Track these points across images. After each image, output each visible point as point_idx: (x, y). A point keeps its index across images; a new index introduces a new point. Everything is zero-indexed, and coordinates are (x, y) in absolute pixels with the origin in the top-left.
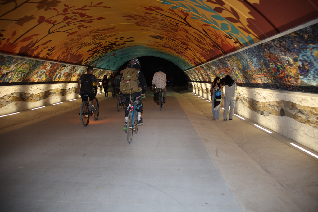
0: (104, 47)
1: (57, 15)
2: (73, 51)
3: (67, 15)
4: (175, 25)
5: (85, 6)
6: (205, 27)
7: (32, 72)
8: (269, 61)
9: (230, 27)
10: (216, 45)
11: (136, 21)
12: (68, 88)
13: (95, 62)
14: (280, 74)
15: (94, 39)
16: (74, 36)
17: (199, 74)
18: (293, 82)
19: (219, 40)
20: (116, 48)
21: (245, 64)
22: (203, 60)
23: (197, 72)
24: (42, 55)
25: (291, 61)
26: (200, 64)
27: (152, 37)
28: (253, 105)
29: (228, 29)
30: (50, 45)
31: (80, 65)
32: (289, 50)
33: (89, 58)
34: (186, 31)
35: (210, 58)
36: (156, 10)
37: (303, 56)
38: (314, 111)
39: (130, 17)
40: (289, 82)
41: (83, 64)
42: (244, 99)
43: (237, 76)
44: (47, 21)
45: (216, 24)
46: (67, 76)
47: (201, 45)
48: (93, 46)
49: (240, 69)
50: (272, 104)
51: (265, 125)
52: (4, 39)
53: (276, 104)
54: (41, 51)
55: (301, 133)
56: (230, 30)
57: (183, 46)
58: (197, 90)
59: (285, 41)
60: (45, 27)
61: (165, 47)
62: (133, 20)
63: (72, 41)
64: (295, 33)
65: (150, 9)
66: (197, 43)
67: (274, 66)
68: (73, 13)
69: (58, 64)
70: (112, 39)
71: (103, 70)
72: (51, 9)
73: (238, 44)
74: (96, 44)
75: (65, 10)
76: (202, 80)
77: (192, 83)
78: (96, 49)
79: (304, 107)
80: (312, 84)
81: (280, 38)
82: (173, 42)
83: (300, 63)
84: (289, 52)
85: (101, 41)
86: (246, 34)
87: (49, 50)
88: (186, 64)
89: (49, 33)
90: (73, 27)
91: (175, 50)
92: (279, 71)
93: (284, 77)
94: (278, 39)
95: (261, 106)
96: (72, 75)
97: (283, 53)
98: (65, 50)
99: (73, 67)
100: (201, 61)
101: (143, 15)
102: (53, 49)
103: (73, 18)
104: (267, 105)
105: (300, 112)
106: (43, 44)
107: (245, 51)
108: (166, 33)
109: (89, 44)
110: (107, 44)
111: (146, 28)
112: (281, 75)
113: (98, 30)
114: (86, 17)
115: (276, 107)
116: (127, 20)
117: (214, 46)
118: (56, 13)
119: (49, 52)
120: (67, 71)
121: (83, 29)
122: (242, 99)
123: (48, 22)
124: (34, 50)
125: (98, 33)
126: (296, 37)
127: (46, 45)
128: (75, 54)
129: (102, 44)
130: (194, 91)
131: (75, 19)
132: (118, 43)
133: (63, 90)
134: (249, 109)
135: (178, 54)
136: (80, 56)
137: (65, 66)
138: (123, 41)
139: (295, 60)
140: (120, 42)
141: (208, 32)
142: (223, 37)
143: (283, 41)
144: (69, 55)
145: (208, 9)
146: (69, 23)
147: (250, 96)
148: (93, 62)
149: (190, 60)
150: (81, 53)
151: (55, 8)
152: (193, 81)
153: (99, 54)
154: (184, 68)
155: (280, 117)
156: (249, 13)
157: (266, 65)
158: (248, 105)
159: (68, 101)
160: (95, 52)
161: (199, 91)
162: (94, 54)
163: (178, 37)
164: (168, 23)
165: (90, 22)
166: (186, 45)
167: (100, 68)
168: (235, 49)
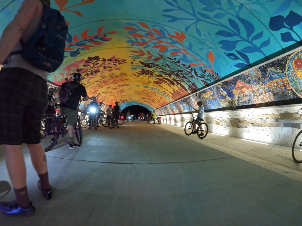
4: (151, 95)
5: (125, 89)
8: (177, 106)
18: (183, 112)
19: (165, 101)
21: (172, 108)
23: (157, 112)
27: (141, 98)
35: (162, 106)
37: (183, 105)
39: (137, 92)
42: (173, 119)
43: (171, 112)
47: (159, 102)
50: (179, 119)
51: (178, 125)
56: (168, 98)
57: (153, 102)
60: (110, 94)
61: (145, 102)
65: (144, 91)
67: (179, 108)
76: (159, 115)
86: (172, 100)
90: (117, 94)
91: (149, 103)
97: (180, 105)
100: (159, 107)
101: (141, 92)
105: (184, 119)
111: (140, 95)
113: (124, 95)
114: (123, 92)
131: (119, 92)
140: (128, 99)
141: (162, 98)
143: (179, 102)
145: (162, 93)
149: (155, 107)
151: (117, 89)
156: (172, 95)
163: (151, 99)
168: (169, 103)
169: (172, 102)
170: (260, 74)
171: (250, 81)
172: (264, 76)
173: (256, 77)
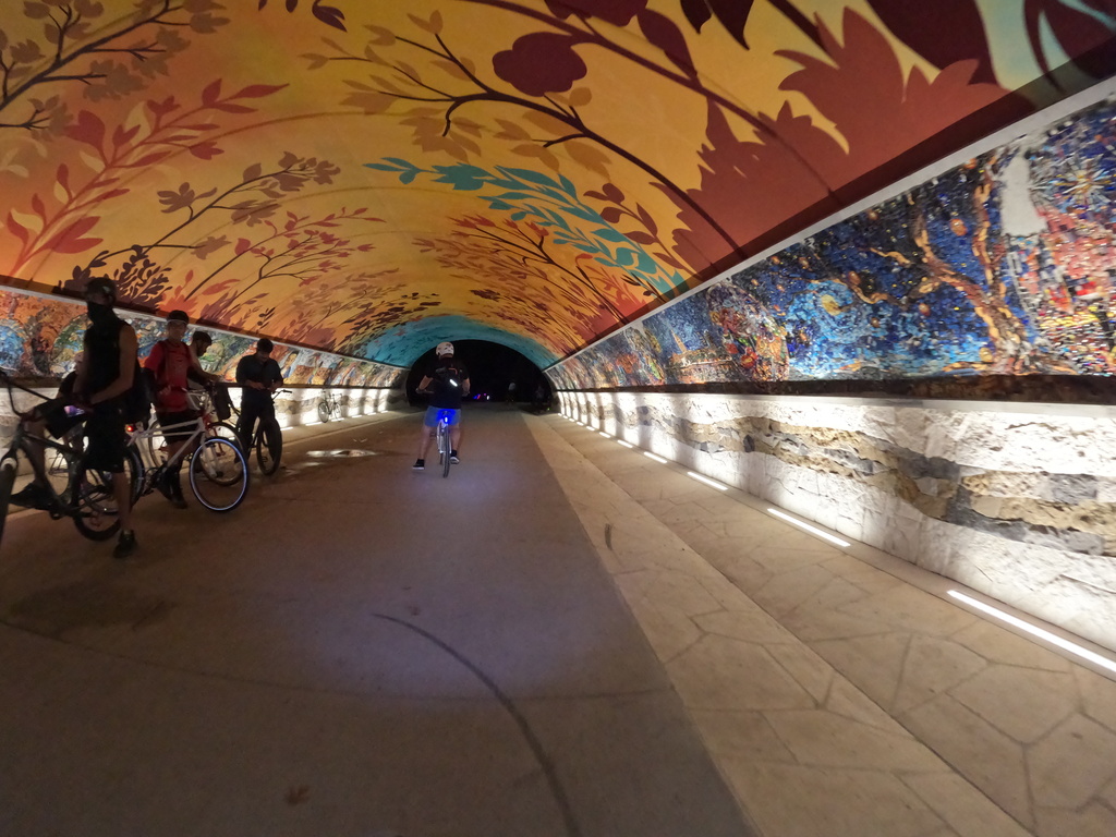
0: (379, 315)
1: (275, 236)
2: (314, 321)
3: (296, 238)
4: (520, 260)
5: (331, 217)
6: (583, 263)
7: (227, 360)
8: (720, 330)
9: (635, 257)
10: (606, 306)
11: (440, 254)
12: (305, 399)
13: (362, 347)
14: (744, 358)
15: (355, 295)
16: (315, 288)
17: (573, 375)
18: (772, 373)
19: (613, 291)
20: (404, 318)
21: (667, 342)
22: (580, 341)
23: (568, 370)
24: (247, 327)
25: (770, 324)
26: (573, 353)
27: (476, 292)
28: (684, 430)
29: (631, 262)
30: (265, 305)
31: (330, 351)
32: (764, 299)
33: (348, 337)
34: (544, 276)
35: (593, 336)
36: (479, 226)
37: (795, 311)
38: (818, 435)
39: (428, 244)
40: (764, 373)
41: (336, 349)
42: (664, 419)
43: (649, 370)
44: (254, 250)
45: (607, 252)
46: (302, 374)
47: (576, 308)
48: (356, 311)
49: (655, 356)
50: (725, 427)
51: (709, 473)
52: (170, 288)
53: (734, 425)
54: (246, 317)
55: (791, 486)
56: (636, 262)
57: (541, 313)
58: (568, 408)
59: (757, 278)
60: (251, 262)
61: (502, 316)
62: (433, 253)
63: (311, 298)
64: (780, 255)
65: (465, 224)
66: (568, 303)
67: (730, 341)
68: (307, 232)
69: (282, 347)
70: (394, 298)
71: (378, 365)
72: (260, 222)
73: (652, 298)
74: (363, 306)
75: (290, 226)
76: (578, 387)
77: (559, 394)
78: (362, 319)
79: (797, 428)
80: (816, 375)
81: (746, 272)
82: (520, 305)
83: (790, 329)
84: (765, 304)
85: (371, 300)
86: (671, 270)
87: (261, 315)
88: (547, 353)
89: (261, 278)
90: (310, 265)
91: (523, 323)
92: (742, 352)
93: (754, 363)
94: (741, 273)
95: (702, 431)
96: (314, 373)
97: (753, 309)
98: (295, 316)
99: (315, 355)
100: (575, 344)
101: (454, 238)
102: (270, 313)
103: (308, 245)
104: (714, 429)
105: (788, 440)
106: (250, 302)
107: (668, 312)
108: (503, 284)
109: (346, 307)
110: (385, 309)
111: (461, 272)
112: (748, 361)
113: (363, 275)
114: (336, 242)
115: (734, 433)
116: (422, 251)
117: (602, 307)
118: (270, 232)
119: (262, 319)
120: (302, 363)
121: (331, 272)
122: (661, 420)
123: (259, 252)
124: (230, 314)
125: (363, 283)
126: (781, 267)
127: (255, 305)
128: (317, 327)
129: (374, 309)
130: (563, 409)
131: (312, 247)
132: (406, 308)
133: (294, 401)
134: (674, 441)
135: (531, 334)
136: (330, 332)
137: (297, 352)
138: (416, 303)
139: (780, 322)
140: (411, 304)
141: (589, 273)
142: (621, 282)
143: (754, 277)
144: (306, 329)
145: (588, 215)
146: (299, 255)
147: (678, 413)
148: (358, 346)
149: (555, 345)
150: (330, 326)
151: (268, 219)
152: (562, 391)
153: (370, 331)
154: (542, 363)
155: (744, 454)
156: (679, 216)
157: (714, 339)
158: (673, 432)
159: (304, 426)
160: (361, 325)
161: (572, 408)
162: (358, 328)
163: (528, 291)
164: (505, 258)
165: (345, 255)
166: (545, 310)
167: (372, 360)
168: (646, 309)
169: (671, 295)
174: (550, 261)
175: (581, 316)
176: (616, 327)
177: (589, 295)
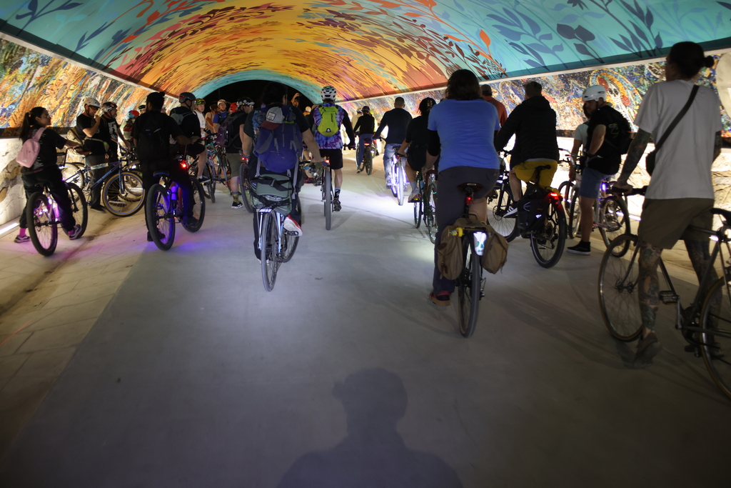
6: (368, 71)
10: (377, 85)
11: (288, 53)
19: (380, 82)
22: (358, 95)
26: (352, 99)
27: (293, 64)
34: (344, 68)
47: (360, 81)
57: (334, 77)
61: (301, 73)
66: (354, 78)
73: (397, 89)
82: (321, 72)
91: (317, 78)
100: (355, 95)
141: (370, 74)
142: (385, 82)
156: (402, 74)
163: (331, 69)
166: (339, 77)
168: (395, 92)
169: (403, 91)
170: (562, 85)
171: (551, 90)
172: (567, 88)
173: (557, 87)
174: (351, 65)
175: (362, 85)
176: (381, 95)
177: (368, 79)
